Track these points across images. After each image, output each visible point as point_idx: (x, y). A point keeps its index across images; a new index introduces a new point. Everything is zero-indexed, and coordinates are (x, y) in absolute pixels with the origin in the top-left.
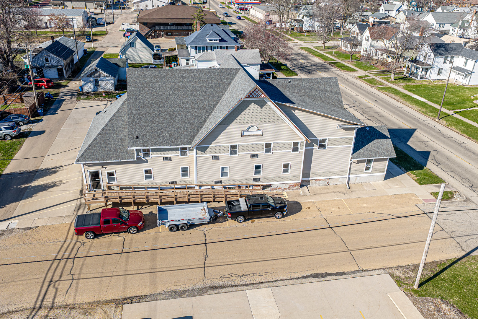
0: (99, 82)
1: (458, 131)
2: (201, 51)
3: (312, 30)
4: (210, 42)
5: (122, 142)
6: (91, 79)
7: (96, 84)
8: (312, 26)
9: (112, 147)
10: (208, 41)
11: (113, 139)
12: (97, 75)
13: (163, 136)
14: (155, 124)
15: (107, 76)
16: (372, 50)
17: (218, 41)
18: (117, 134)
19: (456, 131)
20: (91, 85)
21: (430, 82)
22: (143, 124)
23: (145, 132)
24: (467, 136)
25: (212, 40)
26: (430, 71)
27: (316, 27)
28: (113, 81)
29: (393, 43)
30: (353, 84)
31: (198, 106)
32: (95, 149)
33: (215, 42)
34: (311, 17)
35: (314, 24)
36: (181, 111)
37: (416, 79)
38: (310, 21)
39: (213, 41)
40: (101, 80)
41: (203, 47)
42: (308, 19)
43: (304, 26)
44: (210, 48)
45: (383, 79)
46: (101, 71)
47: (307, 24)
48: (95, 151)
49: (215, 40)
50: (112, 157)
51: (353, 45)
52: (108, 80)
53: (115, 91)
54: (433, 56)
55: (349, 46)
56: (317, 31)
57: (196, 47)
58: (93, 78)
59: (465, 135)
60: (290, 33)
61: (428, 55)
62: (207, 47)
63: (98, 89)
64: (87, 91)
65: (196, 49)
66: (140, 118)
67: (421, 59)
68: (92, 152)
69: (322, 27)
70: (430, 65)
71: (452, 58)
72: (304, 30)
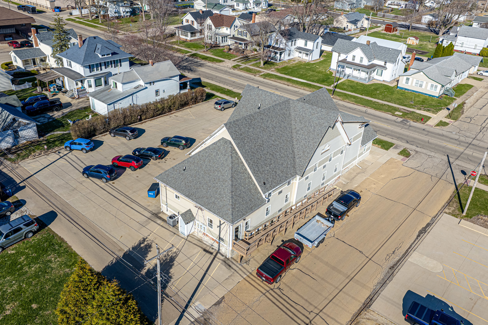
0: (19, 132)
1: (353, 103)
2: (95, 69)
3: (119, 16)
4: (103, 57)
5: (250, 192)
6: (9, 132)
7: (16, 137)
8: (118, 12)
9: (246, 199)
10: (100, 56)
11: (243, 192)
12: (16, 125)
13: (278, 175)
14: (267, 166)
15: (28, 124)
16: (218, 38)
17: (110, 55)
18: (243, 186)
19: (352, 103)
20: (10, 139)
21: (285, 62)
22: (261, 170)
23: (266, 176)
24: (361, 105)
25: (104, 55)
26: (283, 54)
27: (122, 12)
28: (35, 128)
29: (239, 31)
30: (240, 76)
31: (283, 140)
32: (237, 206)
33: (108, 56)
34: (115, 3)
35: (119, 9)
36: (275, 149)
37: (276, 62)
38: (114, 7)
39: (106, 56)
40: (21, 130)
41: (97, 65)
42: (113, 5)
43: (109, 13)
44: (103, 64)
45: (253, 65)
46: (20, 120)
47: (112, 10)
48: (239, 208)
49: (107, 55)
50: (251, 207)
51: (192, 33)
52: (30, 128)
53: (39, 138)
54: (284, 41)
55: (189, 34)
56: (124, 16)
57: (89, 65)
58: (11, 130)
59: (359, 104)
60: (100, 22)
61: (279, 41)
62: (100, 63)
63: (19, 141)
64: (5, 148)
65: (90, 68)
66: (257, 166)
67: (273, 44)
68: (237, 209)
69: (127, 12)
70: (283, 49)
71: (296, 40)
72: (111, 17)
